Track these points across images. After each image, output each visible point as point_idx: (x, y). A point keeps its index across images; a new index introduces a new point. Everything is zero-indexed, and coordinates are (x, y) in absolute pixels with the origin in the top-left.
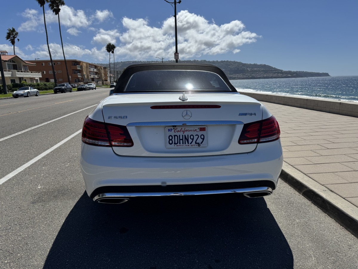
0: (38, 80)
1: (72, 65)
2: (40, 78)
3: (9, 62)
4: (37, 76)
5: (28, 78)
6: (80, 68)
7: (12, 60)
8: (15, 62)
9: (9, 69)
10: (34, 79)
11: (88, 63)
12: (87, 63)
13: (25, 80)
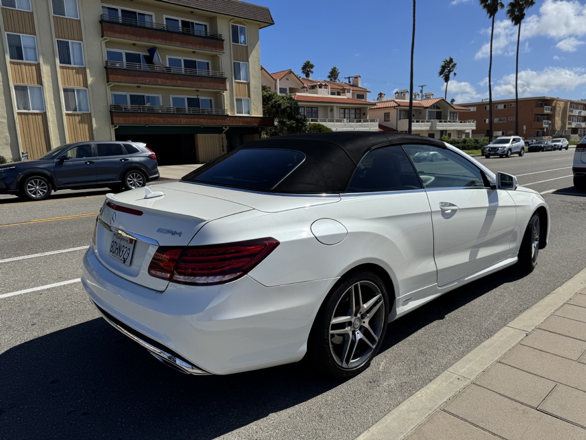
0: (469, 133)
1: (537, 106)
2: (473, 131)
3: (431, 108)
4: (469, 127)
5: (454, 131)
6: (551, 110)
7: (435, 106)
8: (439, 108)
9: (430, 118)
10: (464, 133)
11: (569, 101)
12: (566, 102)
13: (449, 134)
